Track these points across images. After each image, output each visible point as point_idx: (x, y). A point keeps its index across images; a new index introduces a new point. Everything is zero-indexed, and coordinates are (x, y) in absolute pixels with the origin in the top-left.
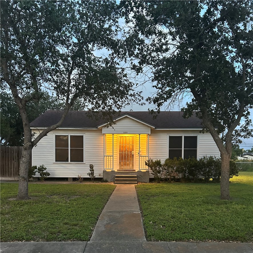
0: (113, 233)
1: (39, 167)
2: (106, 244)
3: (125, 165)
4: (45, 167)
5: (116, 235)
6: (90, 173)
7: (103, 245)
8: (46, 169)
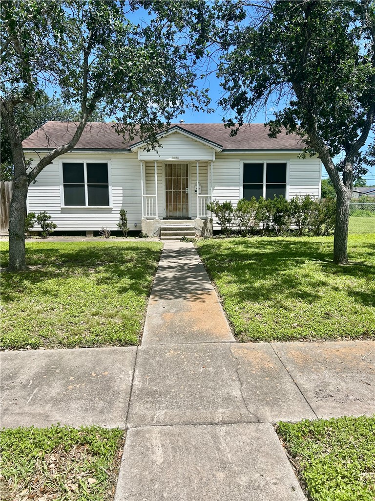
0: (177, 329)
1: (38, 215)
2: (169, 351)
3: (175, 210)
4: (48, 215)
5: (184, 333)
6: (121, 223)
7: (166, 353)
8: (50, 217)
